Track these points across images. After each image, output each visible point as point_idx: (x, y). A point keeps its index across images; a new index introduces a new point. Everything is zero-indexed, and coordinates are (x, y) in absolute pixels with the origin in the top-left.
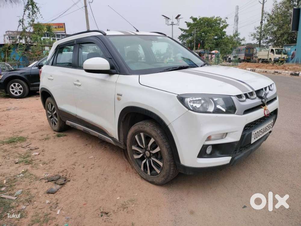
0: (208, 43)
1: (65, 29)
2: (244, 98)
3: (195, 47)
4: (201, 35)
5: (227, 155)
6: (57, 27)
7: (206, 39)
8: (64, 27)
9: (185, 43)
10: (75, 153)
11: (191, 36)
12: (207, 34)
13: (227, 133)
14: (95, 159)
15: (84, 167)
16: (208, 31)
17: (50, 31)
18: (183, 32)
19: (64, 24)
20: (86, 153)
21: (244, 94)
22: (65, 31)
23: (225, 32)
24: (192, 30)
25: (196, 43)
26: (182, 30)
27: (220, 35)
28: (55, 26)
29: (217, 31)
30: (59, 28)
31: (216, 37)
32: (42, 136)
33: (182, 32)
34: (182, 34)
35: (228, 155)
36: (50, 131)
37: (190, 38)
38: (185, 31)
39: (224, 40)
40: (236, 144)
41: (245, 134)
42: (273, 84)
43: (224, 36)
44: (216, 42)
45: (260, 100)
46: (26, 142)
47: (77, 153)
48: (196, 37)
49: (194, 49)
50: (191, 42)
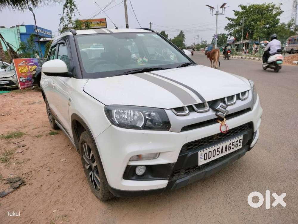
0: (257, 32)
1: (106, 24)
2: (187, 112)
3: (242, 37)
4: (251, 24)
5: (161, 178)
6: (99, 23)
7: (256, 27)
8: (105, 22)
9: (232, 33)
10: (52, 154)
11: (239, 25)
12: (256, 23)
13: (160, 153)
14: (65, 162)
15: (49, 170)
16: (257, 20)
17: (88, 27)
18: (231, 22)
19: (106, 19)
20: (62, 155)
21: (188, 107)
22: (106, 26)
23: (279, 19)
24: (240, 19)
25: (243, 32)
26: (229, 19)
27: (273, 22)
28: (97, 22)
29: (269, 19)
30: (100, 23)
31: (268, 26)
32: (38, 132)
33: (229, 22)
34: (228, 23)
35: (163, 178)
36: (49, 128)
37: (238, 28)
38: (233, 20)
39: (276, 29)
40: (173, 167)
41: (187, 154)
42: (248, 91)
43: (277, 24)
44: (267, 31)
45: (214, 113)
46: (21, 138)
47: (54, 154)
48: (244, 27)
49: (241, 39)
50: (238, 32)
